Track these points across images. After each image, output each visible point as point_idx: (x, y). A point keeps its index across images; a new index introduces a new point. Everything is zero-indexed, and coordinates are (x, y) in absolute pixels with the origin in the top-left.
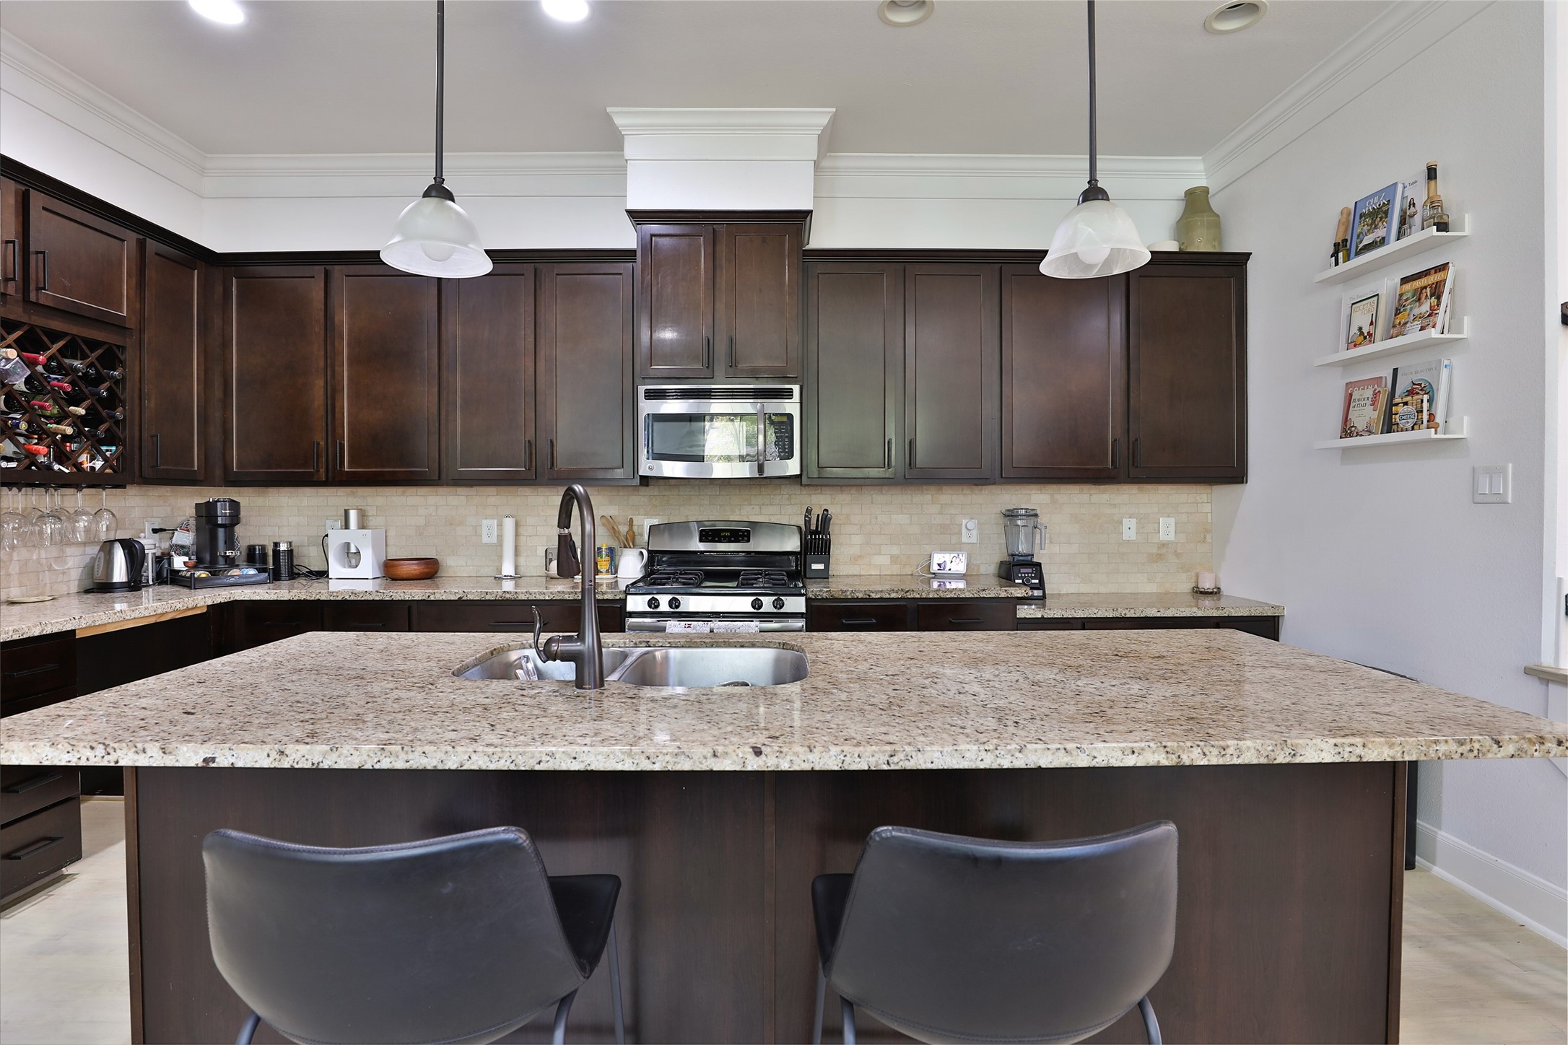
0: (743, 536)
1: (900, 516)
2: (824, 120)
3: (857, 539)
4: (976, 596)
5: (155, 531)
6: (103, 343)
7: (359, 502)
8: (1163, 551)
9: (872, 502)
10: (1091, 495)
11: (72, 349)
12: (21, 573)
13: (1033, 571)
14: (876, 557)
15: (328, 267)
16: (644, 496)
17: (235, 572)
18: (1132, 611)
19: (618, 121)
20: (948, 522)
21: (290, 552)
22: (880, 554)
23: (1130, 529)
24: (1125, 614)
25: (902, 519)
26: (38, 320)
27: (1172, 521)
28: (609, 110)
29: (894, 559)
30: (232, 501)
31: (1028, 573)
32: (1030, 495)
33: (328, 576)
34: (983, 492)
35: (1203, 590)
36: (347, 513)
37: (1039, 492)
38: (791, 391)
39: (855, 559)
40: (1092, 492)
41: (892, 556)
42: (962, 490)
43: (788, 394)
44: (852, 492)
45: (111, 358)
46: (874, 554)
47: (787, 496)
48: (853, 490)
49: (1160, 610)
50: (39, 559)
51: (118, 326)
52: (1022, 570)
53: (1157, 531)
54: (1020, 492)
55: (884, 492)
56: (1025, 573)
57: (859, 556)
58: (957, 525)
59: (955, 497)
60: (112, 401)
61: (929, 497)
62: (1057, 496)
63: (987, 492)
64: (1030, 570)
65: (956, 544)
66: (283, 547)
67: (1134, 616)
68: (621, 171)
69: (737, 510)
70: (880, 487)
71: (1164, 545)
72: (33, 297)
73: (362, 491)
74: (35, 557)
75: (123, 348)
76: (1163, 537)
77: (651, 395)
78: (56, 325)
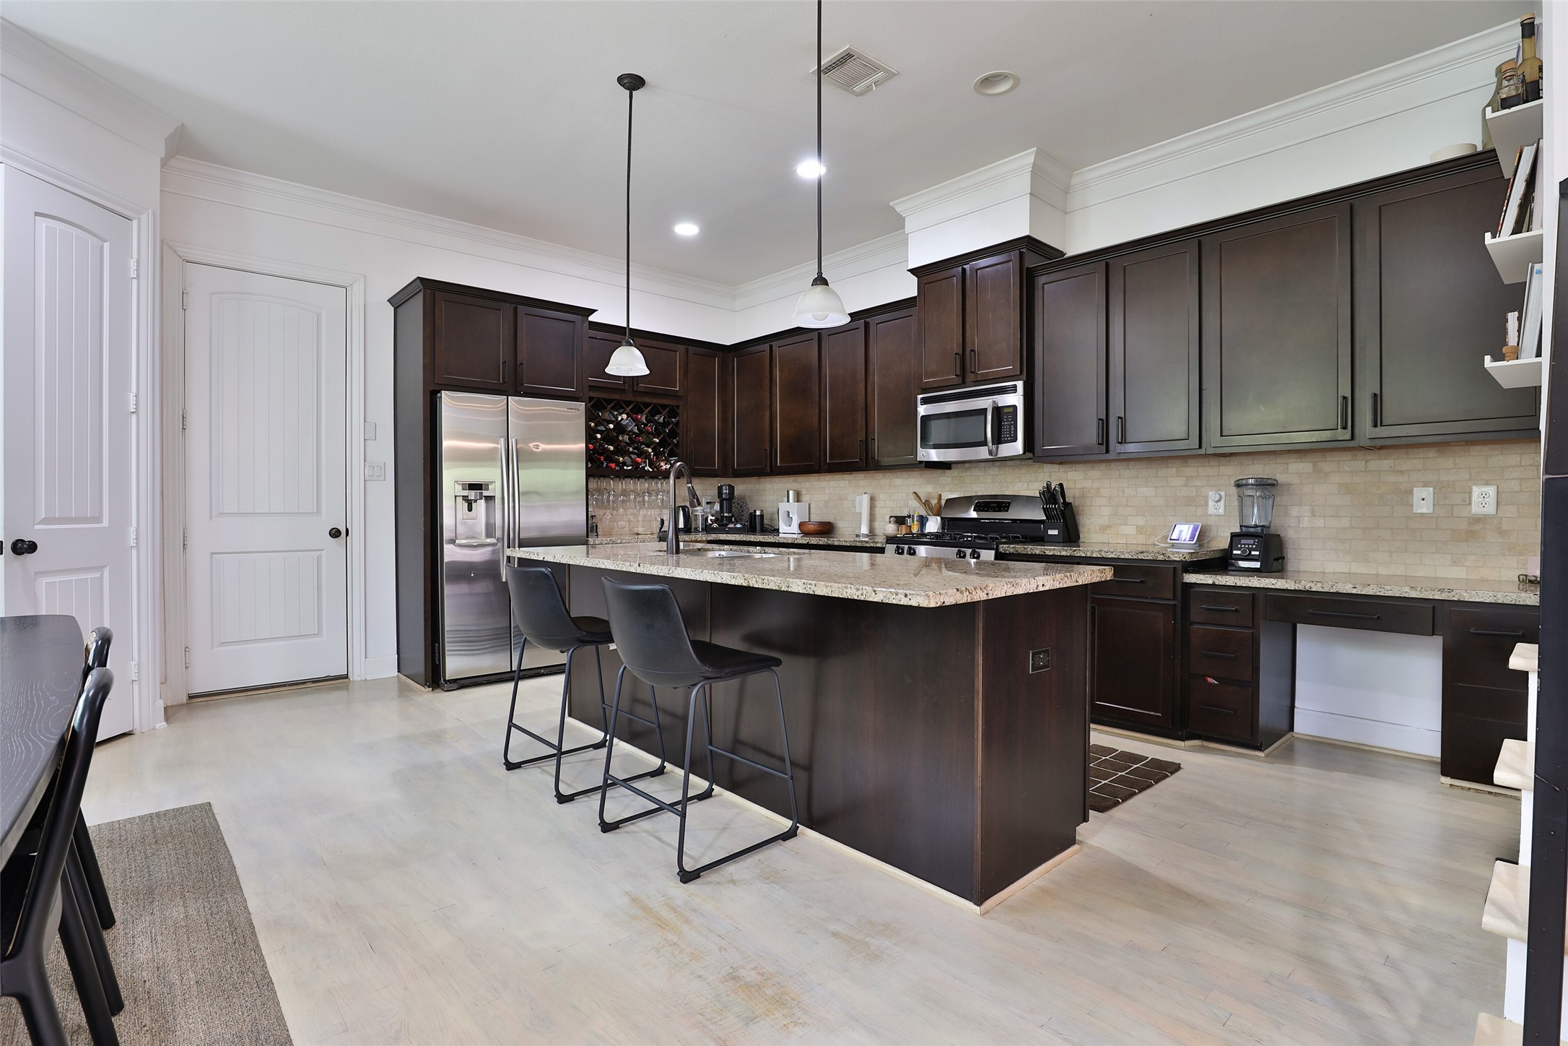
0: (1004, 507)
1: (1146, 489)
2: (1031, 159)
3: (1106, 511)
4: (1135, 557)
5: (708, 503)
6: (669, 405)
7: (797, 486)
8: (1478, 527)
9: (1120, 477)
10: (1367, 461)
11: (655, 411)
12: (643, 521)
13: (1255, 542)
14: (1122, 527)
15: (771, 343)
16: (948, 477)
17: (731, 526)
18: (1319, 585)
19: (898, 209)
20: (1194, 494)
21: (762, 516)
22: (1126, 524)
23: (1423, 501)
24: (1311, 588)
25: (1147, 491)
26: (639, 399)
27: (1491, 490)
28: (891, 204)
29: (1140, 530)
30: (730, 486)
31: (1249, 545)
32: (1287, 464)
33: (778, 532)
34: (1232, 463)
35: (1533, 578)
36: (788, 492)
37: (1299, 460)
38: (1015, 386)
39: (1104, 529)
40: (1369, 457)
41: (1137, 527)
42: (1209, 462)
43: (1014, 389)
44: (1102, 468)
45: (673, 412)
46: (1121, 524)
47: (1048, 474)
48: (1103, 466)
49: (1357, 586)
50: (651, 514)
51: (674, 395)
52: (1243, 542)
53: (1467, 502)
54: (1274, 462)
55: (1130, 467)
56: (1245, 544)
57: (1108, 526)
58: (1203, 497)
59: (1201, 469)
60: (673, 434)
61: (1174, 470)
62: (1322, 465)
63: (1236, 463)
64: (1252, 542)
65: (1202, 516)
66: (758, 513)
67: (1321, 590)
68: (904, 242)
69: (1011, 487)
70: (1127, 463)
71: (1479, 519)
72: (635, 389)
73: (801, 479)
74: (649, 513)
75: (678, 407)
76: (1476, 509)
77: (925, 401)
78: (647, 400)
